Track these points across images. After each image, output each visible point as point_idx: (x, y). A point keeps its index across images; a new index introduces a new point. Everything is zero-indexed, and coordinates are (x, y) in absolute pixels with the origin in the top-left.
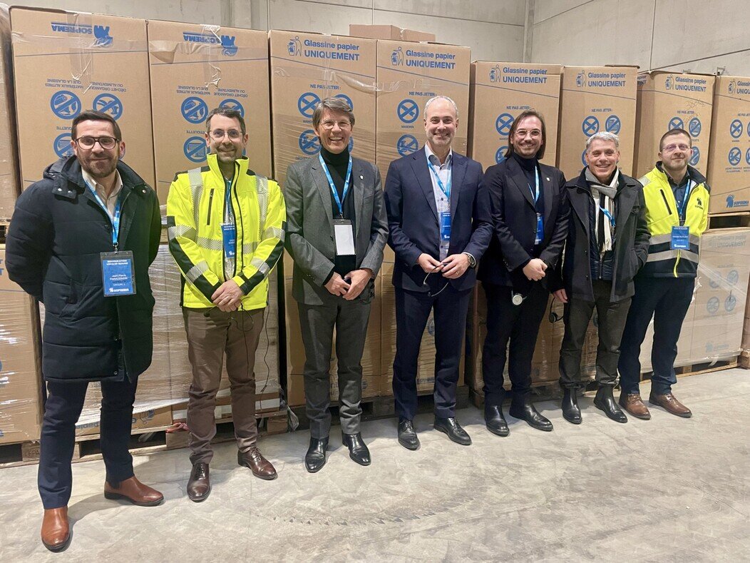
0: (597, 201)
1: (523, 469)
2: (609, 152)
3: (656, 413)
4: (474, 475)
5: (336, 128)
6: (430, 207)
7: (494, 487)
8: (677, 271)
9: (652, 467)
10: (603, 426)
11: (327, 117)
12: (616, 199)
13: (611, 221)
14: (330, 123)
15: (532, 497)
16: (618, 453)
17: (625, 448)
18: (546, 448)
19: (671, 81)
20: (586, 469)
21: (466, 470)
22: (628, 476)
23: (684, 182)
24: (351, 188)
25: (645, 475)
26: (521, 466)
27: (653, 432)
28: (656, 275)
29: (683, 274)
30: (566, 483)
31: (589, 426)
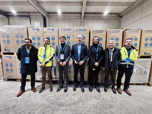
0: (110, 52)
1: (89, 100)
2: (112, 43)
3: (124, 93)
4: (80, 99)
5: (63, 40)
6: (77, 52)
7: (81, 103)
8: (128, 66)
9: (116, 107)
10: (111, 94)
11: (62, 38)
12: (114, 52)
13: (112, 56)
14: (62, 39)
15: (87, 107)
16: (110, 101)
17: (112, 100)
18: (97, 96)
19: (130, 31)
20: (101, 103)
21: (79, 98)
22: (109, 108)
23: (130, 49)
24: (64, 49)
25: (113, 109)
26: (89, 99)
27: (121, 98)
28: (123, 67)
29: (129, 67)
30: (95, 106)
31: (108, 93)
